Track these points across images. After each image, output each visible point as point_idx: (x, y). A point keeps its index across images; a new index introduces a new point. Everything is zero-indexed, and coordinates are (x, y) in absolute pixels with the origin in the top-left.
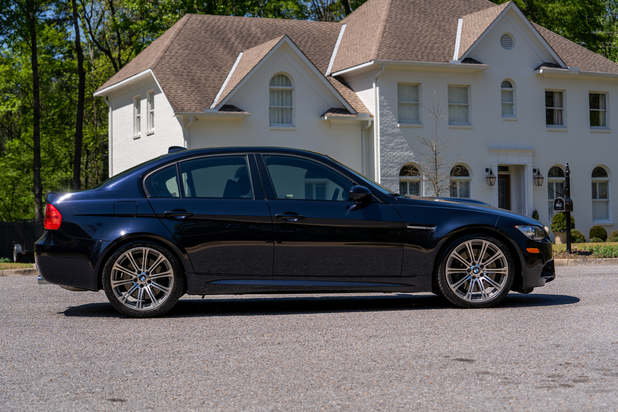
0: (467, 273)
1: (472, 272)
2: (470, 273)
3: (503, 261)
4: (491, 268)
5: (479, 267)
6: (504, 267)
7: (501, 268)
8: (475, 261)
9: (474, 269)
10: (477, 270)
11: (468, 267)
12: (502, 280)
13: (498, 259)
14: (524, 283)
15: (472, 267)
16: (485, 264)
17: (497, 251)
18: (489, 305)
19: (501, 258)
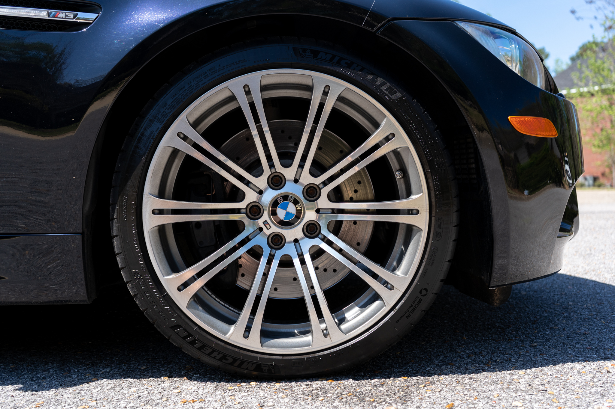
0: (246, 221)
1: (266, 216)
2: (260, 222)
3: (404, 170)
4: (351, 200)
5: (301, 197)
6: (409, 194)
7: (395, 197)
8: (279, 167)
9: (275, 204)
10: (292, 208)
11: (251, 196)
12: (402, 255)
13: (384, 159)
14: (498, 263)
15: (270, 195)
16: (325, 183)
17: (376, 125)
18: (343, 365)
19: (396, 152)
